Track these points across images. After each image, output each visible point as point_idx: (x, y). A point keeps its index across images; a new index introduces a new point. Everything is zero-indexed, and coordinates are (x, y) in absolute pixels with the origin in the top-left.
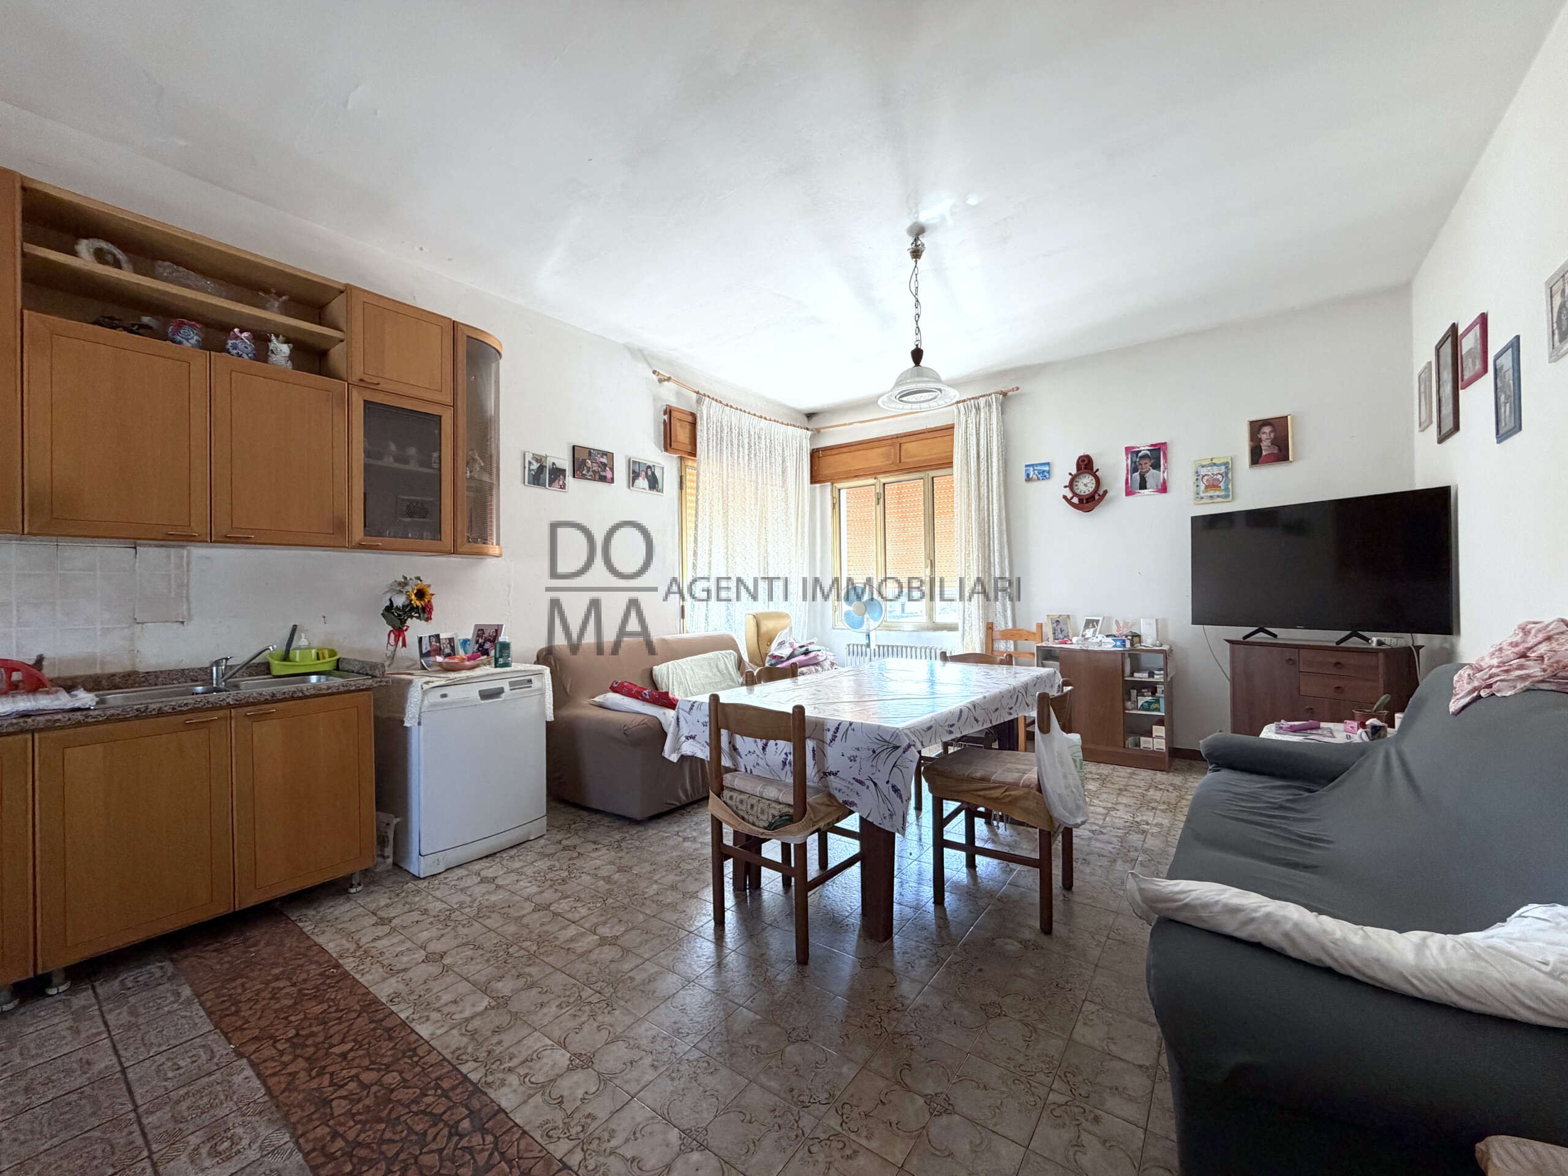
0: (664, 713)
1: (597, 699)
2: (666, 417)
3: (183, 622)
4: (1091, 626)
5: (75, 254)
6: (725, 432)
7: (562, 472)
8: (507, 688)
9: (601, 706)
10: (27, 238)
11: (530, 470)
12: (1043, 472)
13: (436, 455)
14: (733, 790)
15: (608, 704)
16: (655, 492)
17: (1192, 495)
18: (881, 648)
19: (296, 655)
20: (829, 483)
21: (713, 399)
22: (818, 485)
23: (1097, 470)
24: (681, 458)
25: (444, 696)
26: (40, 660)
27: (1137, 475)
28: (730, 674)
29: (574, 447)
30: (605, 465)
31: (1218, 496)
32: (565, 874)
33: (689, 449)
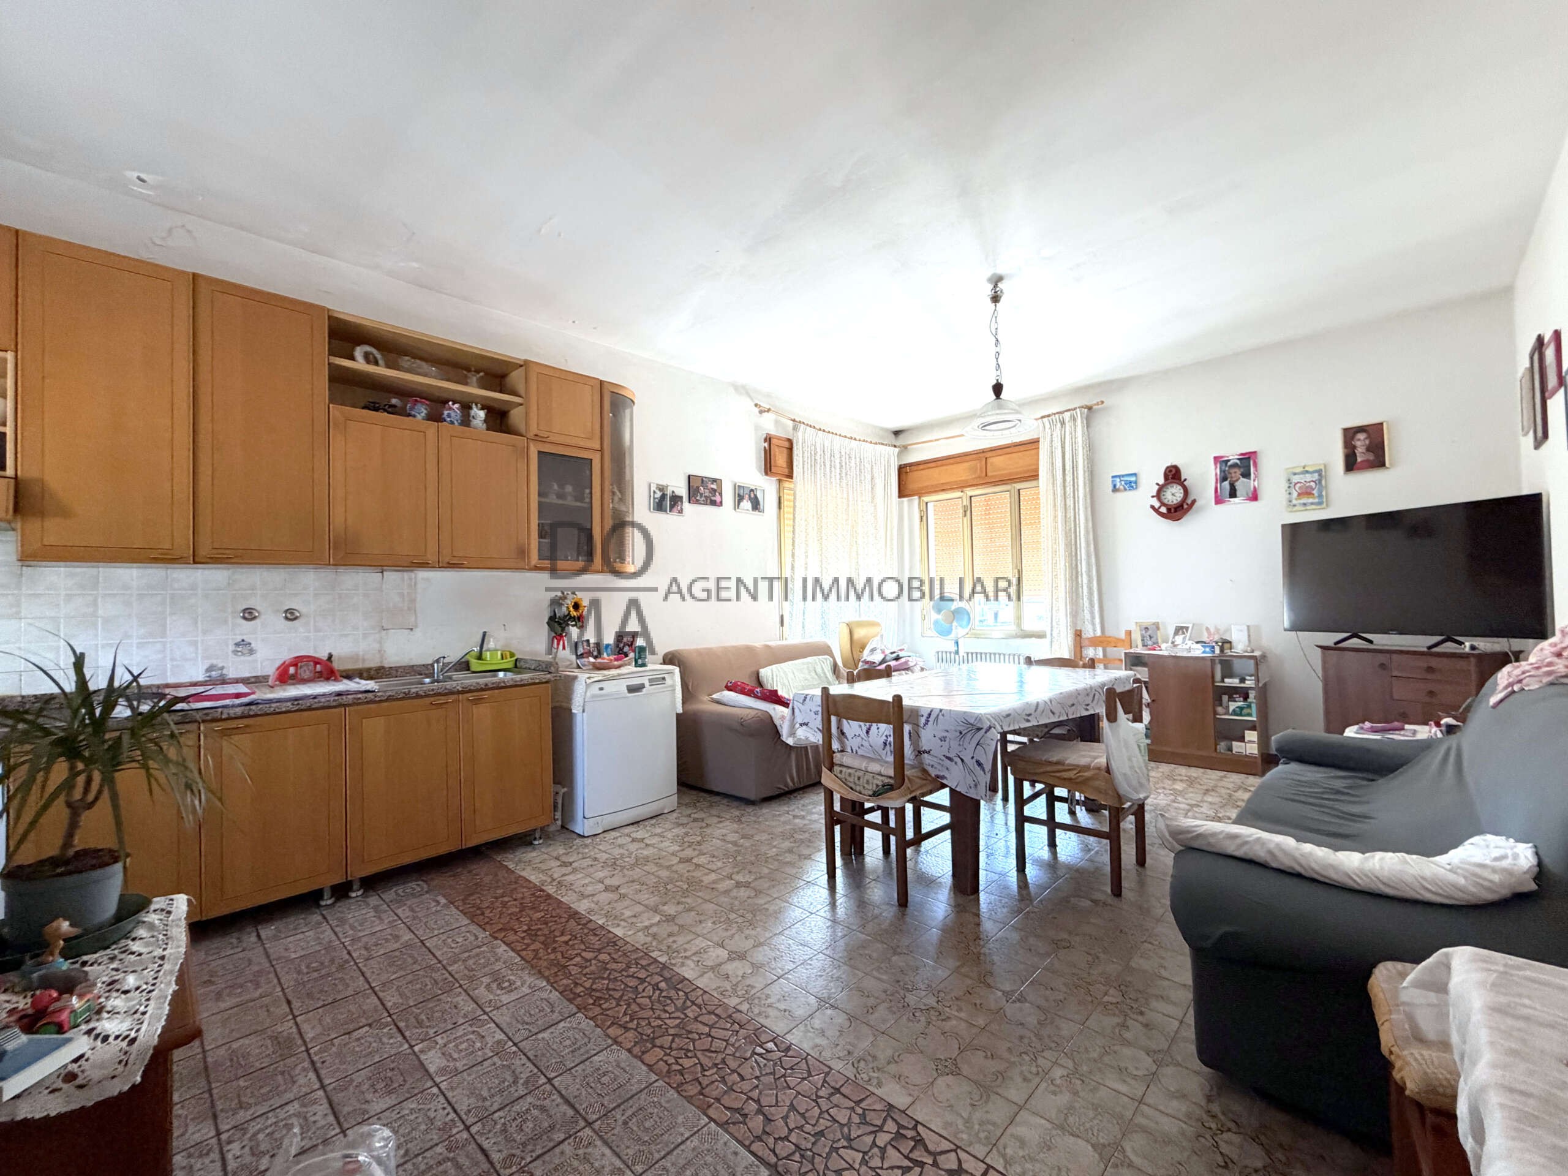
0: (774, 709)
1: (714, 696)
2: (766, 445)
3: (412, 629)
4: (1181, 632)
5: (352, 358)
6: (818, 454)
7: (681, 498)
8: (647, 684)
9: (718, 702)
10: (332, 353)
11: (654, 498)
12: (1130, 482)
13: (588, 491)
14: (841, 765)
15: (725, 700)
16: (757, 512)
17: (1285, 503)
18: (970, 655)
19: (487, 655)
20: (916, 497)
21: (807, 425)
22: (905, 500)
23: (1185, 480)
24: (780, 481)
25: (601, 689)
26: (330, 656)
27: (1226, 484)
28: (827, 677)
29: (689, 476)
30: (715, 491)
31: (1312, 504)
32: (699, 838)
33: (786, 471)
